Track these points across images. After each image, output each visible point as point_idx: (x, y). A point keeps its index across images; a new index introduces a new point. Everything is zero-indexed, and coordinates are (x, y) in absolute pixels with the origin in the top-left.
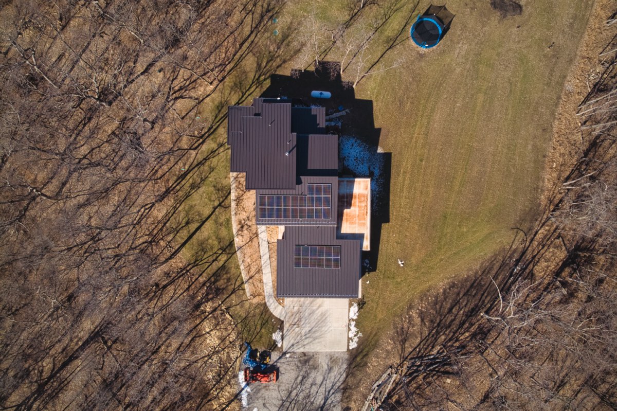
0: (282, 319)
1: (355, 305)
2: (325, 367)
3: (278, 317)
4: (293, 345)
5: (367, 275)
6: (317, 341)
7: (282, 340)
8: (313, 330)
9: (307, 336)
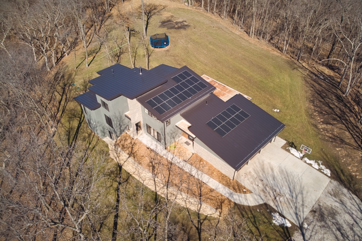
0: (261, 202)
1: (290, 148)
2: (337, 205)
3: (257, 204)
4: (296, 214)
6: (304, 192)
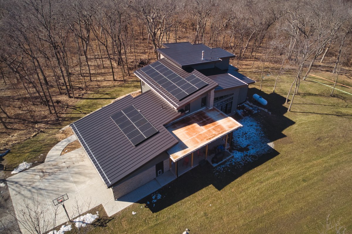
0: (47, 160)
1: (96, 216)
4: (16, 183)
5: (143, 206)
7: (20, 172)
8: (42, 192)
9: (33, 190)
